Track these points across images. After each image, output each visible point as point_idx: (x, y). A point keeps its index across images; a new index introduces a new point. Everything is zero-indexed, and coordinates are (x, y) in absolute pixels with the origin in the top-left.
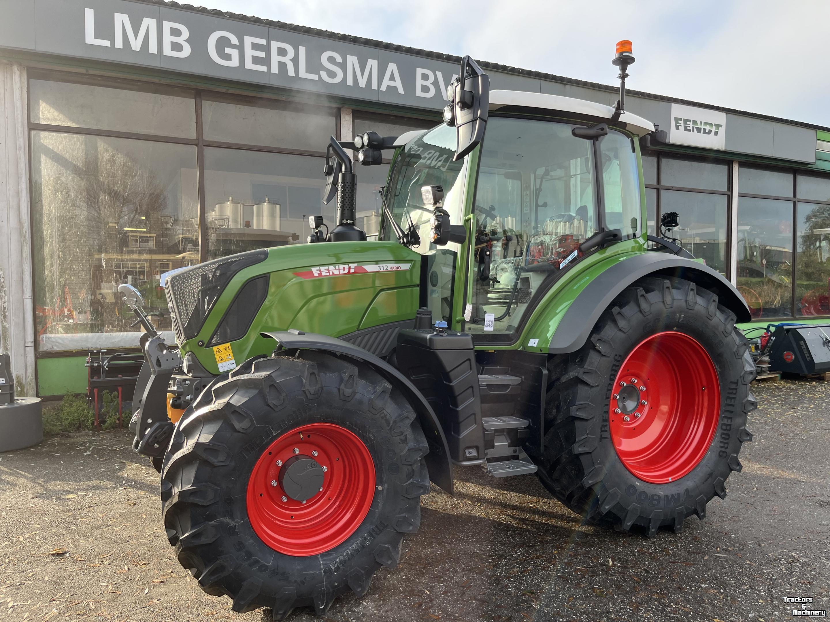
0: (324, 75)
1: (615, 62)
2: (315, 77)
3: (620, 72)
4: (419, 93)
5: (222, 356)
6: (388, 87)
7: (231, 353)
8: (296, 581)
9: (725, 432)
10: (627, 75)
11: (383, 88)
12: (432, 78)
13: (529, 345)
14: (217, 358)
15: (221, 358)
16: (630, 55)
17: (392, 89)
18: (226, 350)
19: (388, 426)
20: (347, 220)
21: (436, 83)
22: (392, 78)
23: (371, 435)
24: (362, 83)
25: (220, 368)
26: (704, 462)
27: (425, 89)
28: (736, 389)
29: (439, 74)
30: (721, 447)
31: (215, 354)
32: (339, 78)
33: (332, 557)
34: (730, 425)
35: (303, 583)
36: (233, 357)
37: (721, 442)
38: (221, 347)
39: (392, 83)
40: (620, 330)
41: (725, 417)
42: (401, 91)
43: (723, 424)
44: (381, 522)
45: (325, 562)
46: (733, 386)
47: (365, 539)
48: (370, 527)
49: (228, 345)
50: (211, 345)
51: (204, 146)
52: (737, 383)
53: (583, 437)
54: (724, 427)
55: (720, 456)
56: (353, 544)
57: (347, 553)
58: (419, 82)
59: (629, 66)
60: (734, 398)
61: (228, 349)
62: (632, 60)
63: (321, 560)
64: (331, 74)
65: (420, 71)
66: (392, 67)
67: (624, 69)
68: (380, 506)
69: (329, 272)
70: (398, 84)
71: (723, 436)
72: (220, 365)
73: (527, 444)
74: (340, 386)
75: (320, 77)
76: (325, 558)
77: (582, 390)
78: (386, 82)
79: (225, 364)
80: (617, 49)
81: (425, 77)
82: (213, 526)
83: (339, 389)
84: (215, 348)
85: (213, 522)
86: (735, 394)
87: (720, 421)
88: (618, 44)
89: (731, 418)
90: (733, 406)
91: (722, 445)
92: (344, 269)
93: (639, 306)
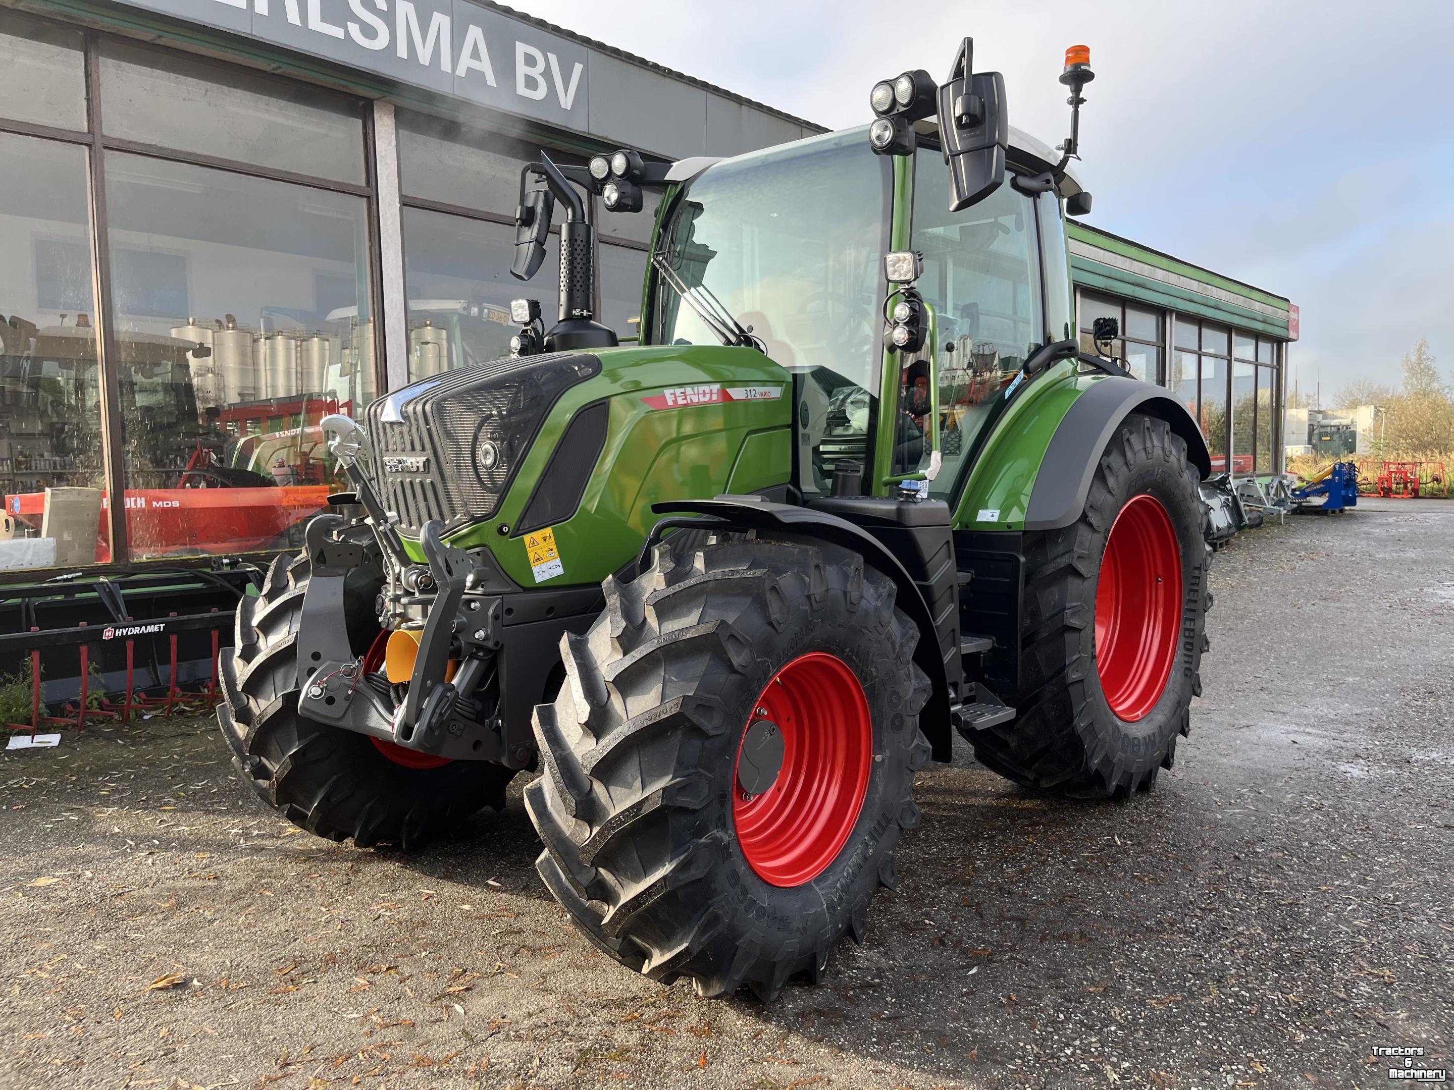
0: (354, 29)
1: (1064, 80)
2: (338, 33)
3: (1071, 95)
4: (521, 89)
5: (539, 552)
6: (470, 70)
7: (554, 547)
8: (798, 928)
9: (1189, 640)
10: (1082, 101)
11: (461, 72)
12: (541, 65)
13: (978, 520)
14: (531, 556)
15: (537, 556)
16: (1087, 68)
17: (475, 76)
18: (545, 540)
19: (894, 652)
20: (582, 310)
21: (547, 74)
22: (475, 55)
23: (873, 669)
24: (424, 56)
25: (536, 575)
26: (1169, 686)
27: (531, 83)
28: (1199, 578)
29: (553, 58)
30: (1186, 662)
31: (528, 549)
32: (381, 42)
33: (829, 882)
34: (1193, 630)
35: (805, 929)
36: (557, 555)
37: (1185, 655)
38: (537, 535)
39: (475, 65)
40: (1110, 492)
41: (1187, 619)
42: (491, 81)
43: (1186, 629)
44: (884, 814)
45: (824, 892)
46: (1196, 573)
47: (867, 845)
48: (869, 825)
49: (548, 531)
50: (520, 532)
51: (105, 148)
52: (1199, 568)
53: (1075, 657)
54: (1187, 634)
55: (1186, 675)
56: (851, 857)
57: (848, 873)
58: (522, 69)
59: (1086, 86)
60: (1197, 591)
61: (548, 538)
62: (1089, 76)
63: (817, 889)
64: (369, 32)
65: (521, 49)
66: (475, 33)
67: (1077, 90)
68: (880, 789)
69: (686, 399)
70: (485, 66)
71: (1187, 646)
72: (535, 569)
73: (986, 676)
74: (846, 587)
75: (347, 33)
76: (823, 885)
77: (1073, 584)
78: (465, 62)
79: (544, 567)
80: (1068, 59)
81: (530, 61)
82: (706, 845)
83: (845, 593)
84: (527, 538)
85: (703, 840)
86: (1198, 584)
87: (1182, 626)
88: (1068, 52)
89: (1193, 620)
90: (1196, 602)
91: (1186, 659)
92: (704, 393)
93: (1124, 455)
